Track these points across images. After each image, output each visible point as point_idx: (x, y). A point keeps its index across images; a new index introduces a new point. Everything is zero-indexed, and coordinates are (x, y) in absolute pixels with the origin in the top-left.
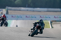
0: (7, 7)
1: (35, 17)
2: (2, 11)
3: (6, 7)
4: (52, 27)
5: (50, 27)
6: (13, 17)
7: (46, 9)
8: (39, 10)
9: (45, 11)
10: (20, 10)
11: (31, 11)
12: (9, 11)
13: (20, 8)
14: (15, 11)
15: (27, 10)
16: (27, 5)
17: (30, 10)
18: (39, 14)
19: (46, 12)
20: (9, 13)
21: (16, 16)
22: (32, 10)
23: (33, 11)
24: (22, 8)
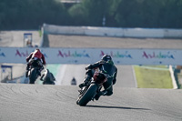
0: (44, 25)
1: (129, 56)
2: (29, 36)
3: (42, 25)
4: (179, 87)
5: (172, 87)
6: (63, 56)
7: (160, 32)
8: (142, 35)
9: (158, 36)
10: (84, 35)
11: (115, 36)
12: (51, 38)
13: (84, 27)
14: (68, 37)
15: (106, 35)
16: (104, 19)
17: (113, 34)
18: (140, 47)
19: (161, 41)
20: (51, 45)
21: (72, 52)
22: (121, 35)
23: (124, 37)
24: (89, 28)
